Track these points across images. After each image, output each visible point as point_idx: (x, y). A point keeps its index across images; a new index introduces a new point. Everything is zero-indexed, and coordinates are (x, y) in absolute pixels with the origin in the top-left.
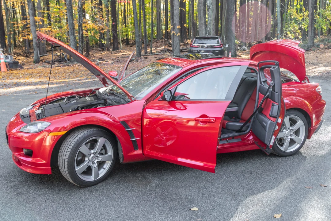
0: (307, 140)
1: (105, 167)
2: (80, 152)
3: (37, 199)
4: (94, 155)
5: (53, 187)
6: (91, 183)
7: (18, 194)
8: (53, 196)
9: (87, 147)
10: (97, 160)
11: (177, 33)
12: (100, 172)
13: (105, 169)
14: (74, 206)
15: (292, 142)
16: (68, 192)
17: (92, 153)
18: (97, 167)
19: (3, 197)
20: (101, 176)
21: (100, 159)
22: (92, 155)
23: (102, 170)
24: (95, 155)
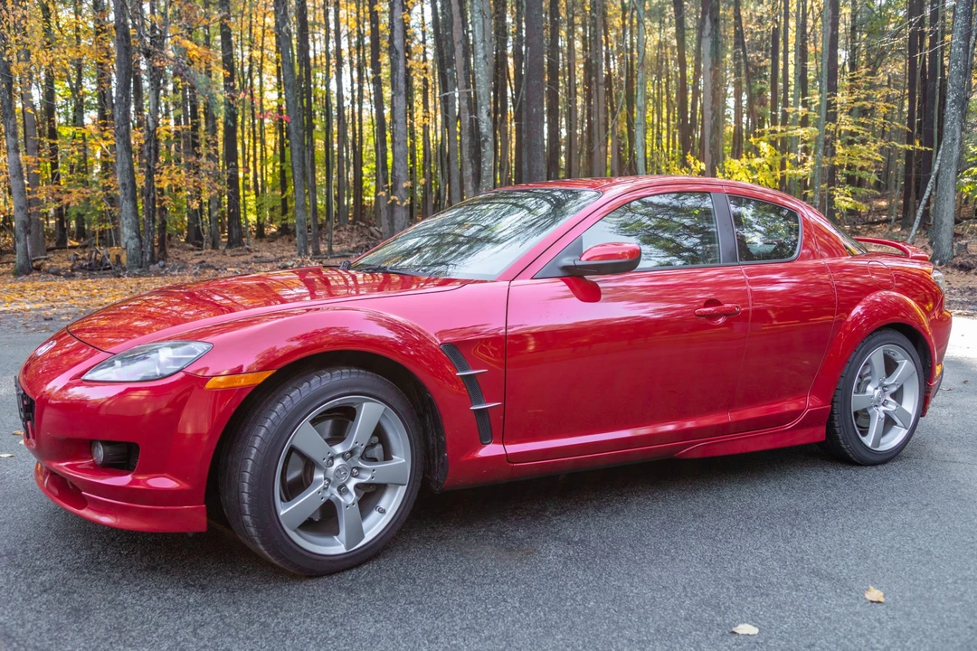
0: (922, 419)
1: (383, 504)
2: (292, 449)
3: (157, 625)
4: (344, 463)
5: (205, 582)
6: (334, 561)
7: (77, 610)
8: (218, 611)
9: (321, 433)
10: (354, 481)
11: (403, 201)
12: (365, 524)
13: (383, 512)
14: (313, 642)
15: (889, 422)
16: (268, 595)
17: (338, 456)
18: (356, 505)
19: (23, 626)
20: (369, 536)
21: (366, 478)
22: (338, 462)
23: (375, 514)
24: (349, 464)
